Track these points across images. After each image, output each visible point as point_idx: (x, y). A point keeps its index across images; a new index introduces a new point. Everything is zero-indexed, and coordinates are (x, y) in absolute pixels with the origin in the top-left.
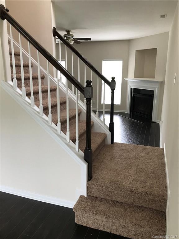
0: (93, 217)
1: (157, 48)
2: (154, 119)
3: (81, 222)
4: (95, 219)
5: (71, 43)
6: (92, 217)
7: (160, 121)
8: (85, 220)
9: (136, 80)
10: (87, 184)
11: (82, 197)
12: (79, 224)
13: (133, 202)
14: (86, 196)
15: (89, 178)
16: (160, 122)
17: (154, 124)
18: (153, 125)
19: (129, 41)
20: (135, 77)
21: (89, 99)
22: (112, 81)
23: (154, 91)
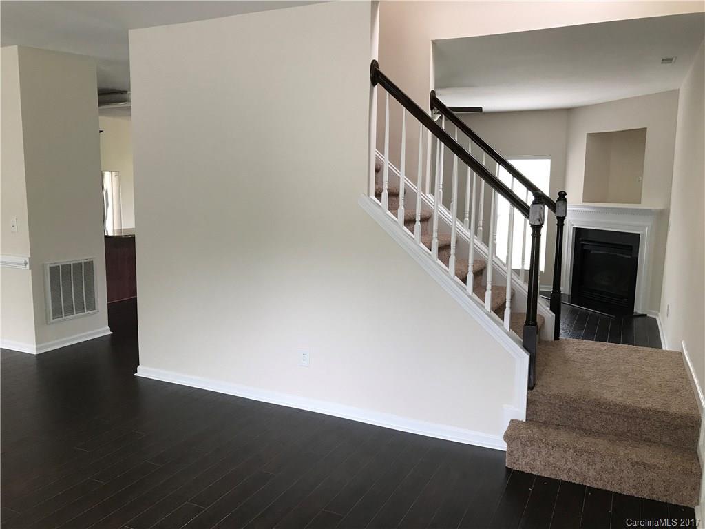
0: (546, 454)
1: (646, 128)
2: (639, 308)
3: (520, 464)
4: (551, 457)
5: (435, 118)
6: (544, 453)
7: (659, 311)
8: (527, 460)
9: (585, 207)
10: (528, 393)
11: (514, 423)
12: (515, 469)
13: (626, 431)
14: (524, 421)
15: (532, 385)
16: (657, 315)
17: (639, 318)
18: (637, 323)
19: (568, 113)
20: (584, 201)
21: (537, 225)
22: (559, 200)
23: (639, 234)
